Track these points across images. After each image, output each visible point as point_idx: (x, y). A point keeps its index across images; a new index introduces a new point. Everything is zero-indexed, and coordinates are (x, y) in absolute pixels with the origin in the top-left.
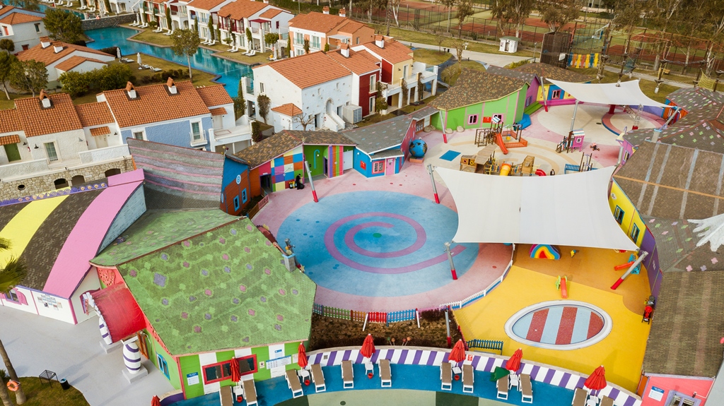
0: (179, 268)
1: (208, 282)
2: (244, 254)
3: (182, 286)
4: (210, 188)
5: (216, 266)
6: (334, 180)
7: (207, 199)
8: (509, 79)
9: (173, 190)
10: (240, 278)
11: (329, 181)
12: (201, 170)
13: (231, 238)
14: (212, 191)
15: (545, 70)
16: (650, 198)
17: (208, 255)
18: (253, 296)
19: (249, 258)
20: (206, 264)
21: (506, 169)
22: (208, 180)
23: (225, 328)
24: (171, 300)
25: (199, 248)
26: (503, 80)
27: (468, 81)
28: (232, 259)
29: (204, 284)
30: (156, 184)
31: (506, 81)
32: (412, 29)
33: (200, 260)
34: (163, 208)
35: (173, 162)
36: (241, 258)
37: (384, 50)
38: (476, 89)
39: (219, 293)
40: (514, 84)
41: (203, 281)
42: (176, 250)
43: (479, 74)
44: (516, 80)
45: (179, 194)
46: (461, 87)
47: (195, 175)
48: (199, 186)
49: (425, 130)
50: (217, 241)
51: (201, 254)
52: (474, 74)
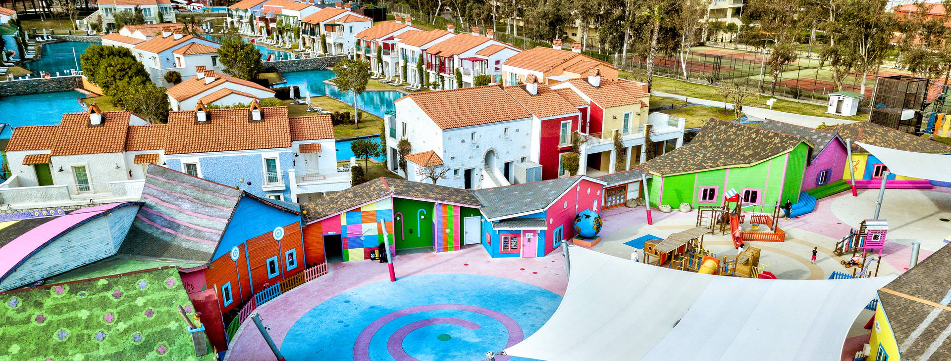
0: (28, 321)
1: (59, 349)
2: (140, 318)
4: (207, 235)
5: (87, 328)
6: (442, 256)
7: (198, 249)
8: (776, 135)
9: (164, 233)
10: (113, 350)
11: (434, 256)
12: (207, 209)
13: (135, 292)
14: (208, 239)
15: (865, 132)
16: (938, 334)
17: (84, 311)
19: (144, 325)
20: (70, 323)
21: (709, 264)
22: (211, 223)
25: (75, 298)
26: (766, 136)
27: (712, 137)
28: (117, 323)
29: (50, 351)
30: (149, 222)
31: (771, 138)
32: (705, 82)
33: (65, 316)
34: (139, 254)
35: (183, 196)
36: (132, 322)
37: (599, 90)
38: (721, 150)
40: (781, 142)
41: (51, 346)
42: (37, 295)
43: (732, 127)
44: (786, 136)
45: (167, 238)
46: (700, 145)
47: (199, 215)
48: (196, 230)
49: (628, 204)
50: (109, 294)
51: (74, 307)
52: (723, 127)
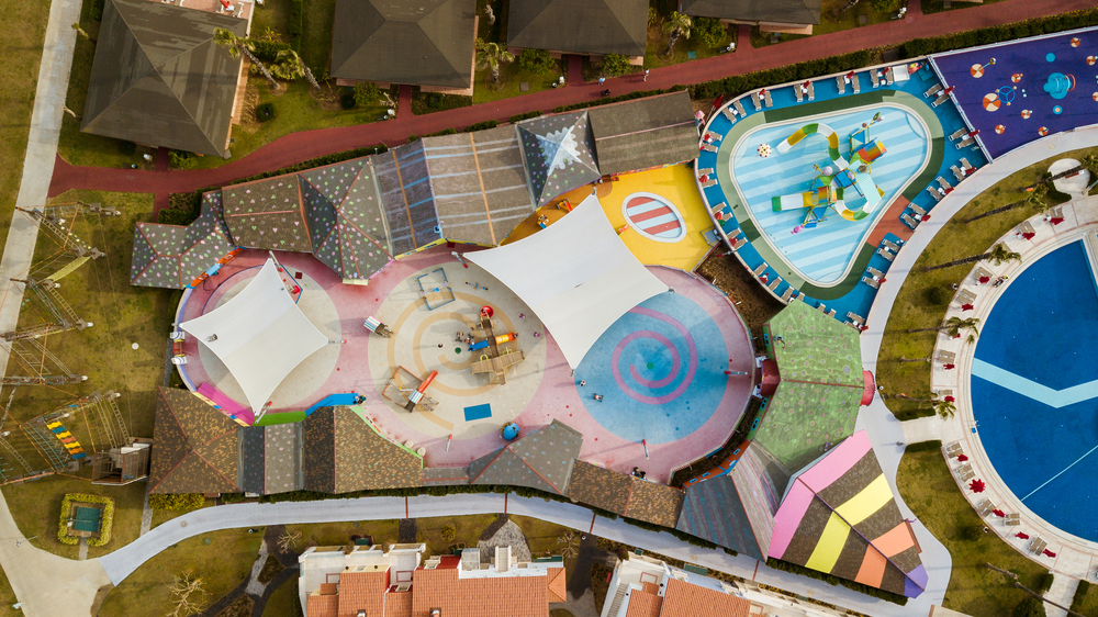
1: (824, 356)
3: (837, 361)
4: (749, 460)
14: (749, 456)
18: (806, 336)
19: (794, 356)
22: (746, 466)
23: (830, 329)
24: (846, 357)
30: (773, 497)
39: (821, 347)
41: (826, 358)
47: (751, 478)
48: (754, 467)
